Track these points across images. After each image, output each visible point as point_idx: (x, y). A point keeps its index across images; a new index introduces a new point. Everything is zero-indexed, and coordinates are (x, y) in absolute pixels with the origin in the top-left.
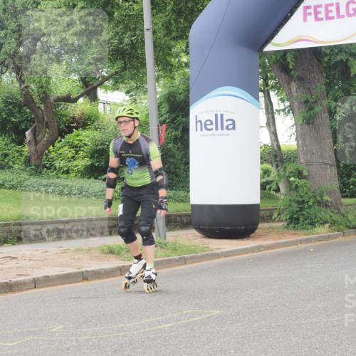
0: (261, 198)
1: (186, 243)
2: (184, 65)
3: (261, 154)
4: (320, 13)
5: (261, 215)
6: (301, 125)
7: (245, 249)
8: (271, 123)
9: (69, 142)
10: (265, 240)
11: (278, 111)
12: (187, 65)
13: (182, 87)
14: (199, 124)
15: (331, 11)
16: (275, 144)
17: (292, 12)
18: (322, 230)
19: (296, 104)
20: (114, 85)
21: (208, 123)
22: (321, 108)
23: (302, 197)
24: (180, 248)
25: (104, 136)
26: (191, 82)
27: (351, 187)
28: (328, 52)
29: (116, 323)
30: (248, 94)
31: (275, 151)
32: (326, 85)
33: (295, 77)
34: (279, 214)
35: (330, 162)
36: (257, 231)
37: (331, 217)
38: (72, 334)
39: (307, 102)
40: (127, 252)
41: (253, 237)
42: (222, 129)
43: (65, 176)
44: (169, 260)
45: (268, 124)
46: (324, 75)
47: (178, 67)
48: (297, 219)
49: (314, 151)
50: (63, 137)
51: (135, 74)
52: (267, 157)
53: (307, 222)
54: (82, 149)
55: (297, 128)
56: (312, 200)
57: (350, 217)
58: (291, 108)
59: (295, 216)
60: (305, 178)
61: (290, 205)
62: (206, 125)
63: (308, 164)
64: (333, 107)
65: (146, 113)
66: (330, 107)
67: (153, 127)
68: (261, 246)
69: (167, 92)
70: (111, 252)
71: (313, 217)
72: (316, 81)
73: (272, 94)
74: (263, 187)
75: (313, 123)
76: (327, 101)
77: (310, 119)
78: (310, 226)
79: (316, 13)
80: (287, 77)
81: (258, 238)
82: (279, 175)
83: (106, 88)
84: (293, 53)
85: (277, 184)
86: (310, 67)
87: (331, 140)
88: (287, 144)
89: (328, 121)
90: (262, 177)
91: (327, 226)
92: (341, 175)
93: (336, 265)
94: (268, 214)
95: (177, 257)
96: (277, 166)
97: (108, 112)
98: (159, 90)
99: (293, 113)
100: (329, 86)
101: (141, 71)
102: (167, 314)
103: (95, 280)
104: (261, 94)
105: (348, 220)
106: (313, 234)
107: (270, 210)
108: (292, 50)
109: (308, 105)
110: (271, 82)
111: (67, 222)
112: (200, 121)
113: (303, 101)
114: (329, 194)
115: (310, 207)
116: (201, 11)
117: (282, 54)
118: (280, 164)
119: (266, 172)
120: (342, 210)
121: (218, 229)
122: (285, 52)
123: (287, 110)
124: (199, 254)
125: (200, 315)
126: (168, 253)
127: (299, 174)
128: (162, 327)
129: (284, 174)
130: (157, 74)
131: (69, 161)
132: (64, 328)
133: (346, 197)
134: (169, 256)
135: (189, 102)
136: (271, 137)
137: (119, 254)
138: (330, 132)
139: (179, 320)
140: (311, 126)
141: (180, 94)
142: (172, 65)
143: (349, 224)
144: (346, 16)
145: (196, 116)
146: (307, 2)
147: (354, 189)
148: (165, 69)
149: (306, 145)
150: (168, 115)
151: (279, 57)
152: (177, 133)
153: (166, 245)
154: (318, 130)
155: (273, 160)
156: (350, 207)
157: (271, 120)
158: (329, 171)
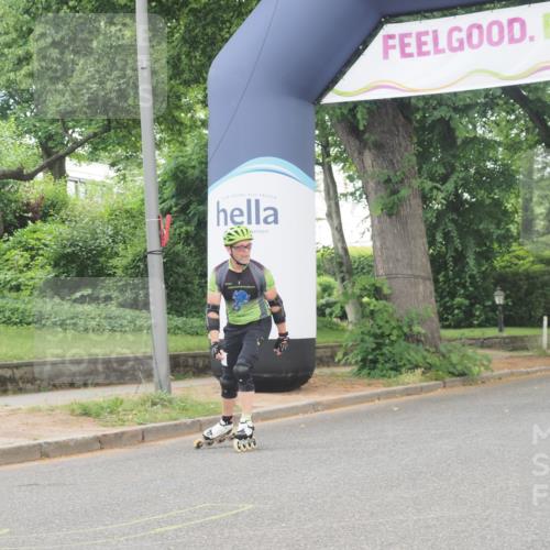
0: (318, 328)
1: (202, 398)
2: (199, 123)
3: (318, 260)
4: (409, 45)
5: (318, 355)
6: (379, 217)
7: (292, 408)
8: (334, 213)
9: (20, 242)
10: (324, 394)
11: (345, 195)
12: (204, 124)
13: (196, 157)
14: (222, 214)
15: (425, 43)
16: (340, 245)
17: (366, 44)
18: (412, 379)
19: (372, 184)
20: (91, 152)
21: (237, 213)
22: (410, 191)
23: (380, 328)
24: (192, 406)
25: (75, 233)
26: (211, 150)
27: (456, 311)
28: (421, 104)
29: (91, 526)
30: (295, 168)
31: (340, 257)
32: (417, 156)
33: (370, 144)
34: (345, 354)
35: (423, 274)
36: (311, 381)
37: (425, 358)
38: (24, 542)
39: (388, 181)
40: (111, 412)
41: (306, 390)
42: (258, 222)
43: (14, 294)
44: (176, 425)
45: (329, 215)
46: (415, 140)
47: (191, 127)
48: (375, 362)
49: (399, 257)
50: (11, 234)
51: (124, 137)
52: (327, 266)
53: (388, 365)
54: (41, 252)
55: (372, 222)
56: (395, 332)
57: (455, 358)
59: (370, 357)
60: (386, 298)
61: (362, 341)
62: (232, 216)
63: (390, 277)
64: (427, 189)
65: (141, 196)
66: (423, 189)
67: (151, 219)
68: (318, 404)
69: (173, 165)
70: (86, 413)
71: (397, 358)
72: (402, 149)
73: (336, 168)
74: (321, 311)
75: (398, 213)
76: (419, 180)
77: (392, 208)
78: (393, 373)
79: (403, 46)
80: (358, 143)
81: (313, 391)
82: (345, 294)
83: (80, 158)
84: (367, 106)
85: (342, 307)
86: (393, 128)
87: (425, 240)
88: (358, 245)
89: (420, 211)
90: (320, 297)
91: (419, 371)
92: (440, 295)
93: (433, 432)
94: (329, 354)
95: (189, 421)
96: (343, 280)
97: (82, 195)
98: (162, 161)
99: (367, 198)
100: (423, 157)
101: (133, 132)
102: (171, 510)
103: (61, 456)
104: (318, 169)
105: (452, 364)
106: (398, 384)
107: (332, 347)
108: (366, 102)
109: (390, 186)
110: (333, 151)
111: (17, 366)
112: (224, 211)
113: (382, 181)
114: (422, 322)
115: (392, 343)
116: (227, 40)
117: (352, 106)
118: (347, 277)
119: (326, 289)
120: (442, 348)
122: (355, 105)
123: (358, 193)
125: (223, 511)
126: (174, 414)
127: (377, 293)
128: (163, 529)
129: (353, 293)
130: (158, 136)
131: (21, 271)
132: (10, 533)
133: (448, 327)
134: (176, 419)
135: (206, 180)
136: (333, 235)
137: (98, 415)
138: (423, 227)
139: (190, 520)
140: (394, 217)
141: (194, 167)
142: (182, 124)
143: (451, 370)
144: (447, 51)
145: (218, 203)
146: (389, 29)
147: (461, 315)
148: (170, 129)
149: (386, 248)
150: (174, 200)
151: (346, 112)
152: (189, 228)
153: (170, 402)
154: (404, 224)
155: (336, 270)
156: (453, 343)
157: (334, 209)
158: (421, 288)
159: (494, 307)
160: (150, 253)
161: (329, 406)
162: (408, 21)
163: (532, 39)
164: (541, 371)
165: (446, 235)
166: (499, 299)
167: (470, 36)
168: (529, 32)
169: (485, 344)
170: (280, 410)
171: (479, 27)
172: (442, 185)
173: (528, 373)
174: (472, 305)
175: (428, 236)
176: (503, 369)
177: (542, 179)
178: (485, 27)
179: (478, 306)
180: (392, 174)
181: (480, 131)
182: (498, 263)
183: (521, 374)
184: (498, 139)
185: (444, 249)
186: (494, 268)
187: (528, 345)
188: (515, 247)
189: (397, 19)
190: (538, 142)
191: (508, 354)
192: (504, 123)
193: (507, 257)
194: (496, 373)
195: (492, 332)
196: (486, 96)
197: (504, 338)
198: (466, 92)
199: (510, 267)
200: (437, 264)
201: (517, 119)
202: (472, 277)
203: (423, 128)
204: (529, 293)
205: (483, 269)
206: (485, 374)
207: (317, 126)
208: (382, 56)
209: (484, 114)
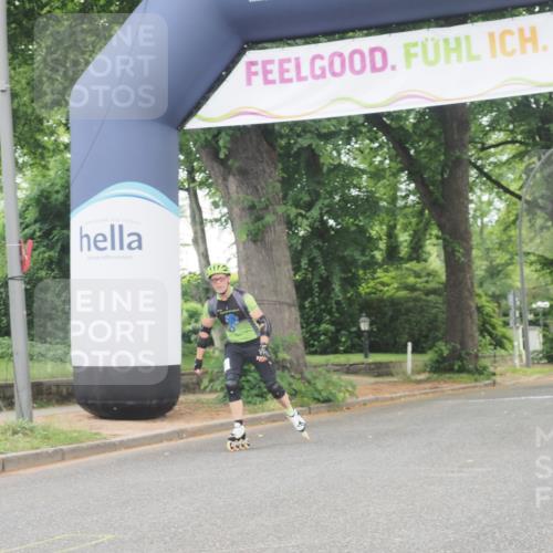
0: (184, 355)
1: (65, 426)
2: (62, 147)
3: (183, 286)
4: (271, 72)
5: (183, 382)
6: (244, 243)
7: (157, 436)
8: (200, 239)
10: (189, 422)
11: (211, 221)
12: (67, 147)
13: (59, 182)
14: (85, 240)
15: (288, 71)
17: (229, 69)
18: (277, 405)
19: (236, 210)
21: (100, 238)
22: (275, 217)
24: (54, 434)
26: (72, 175)
27: (322, 338)
28: (286, 131)
30: (162, 195)
31: (206, 283)
32: (282, 182)
33: (234, 170)
34: (211, 381)
35: (288, 301)
36: (176, 408)
37: (290, 384)
39: (252, 207)
41: (171, 417)
42: (122, 248)
44: (37, 454)
45: (195, 241)
46: (280, 166)
47: (54, 151)
49: (264, 283)
52: (194, 292)
53: (254, 392)
55: (238, 253)
57: (320, 385)
58: (230, 218)
62: (95, 241)
64: (292, 216)
65: (2, 221)
66: (288, 216)
67: (12, 244)
68: (183, 431)
69: (36, 191)
72: (266, 175)
73: (202, 193)
74: (186, 337)
75: (263, 240)
76: (284, 207)
77: (257, 234)
78: (259, 399)
79: (266, 72)
80: (222, 169)
81: (178, 418)
84: (231, 132)
86: (257, 155)
87: (290, 266)
89: (286, 238)
90: (184, 323)
92: (306, 320)
93: (297, 459)
94: (194, 380)
95: (51, 450)
98: (25, 185)
99: (232, 224)
100: (287, 183)
102: (29, 542)
105: (317, 390)
106: (263, 411)
108: (230, 128)
109: (255, 213)
110: (199, 177)
112: (87, 236)
113: (247, 207)
114: (288, 349)
117: (216, 132)
119: (193, 315)
120: (308, 375)
121: (115, 405)
122: (220, 130)
123: (223, 219)
124: (84, 445)
125: (82, 542)
126: (35, 443)
130: (20, 161)
133: (315, 353)
134: (37, 448)
135: (69, 205)
136: (200, 261)
138: (288, 253)
140: (259, 243)
141: (57, 192)
142: (44, 148)
143: (317, 396)
144: (309, 78)
145: (81, 228)
146: (251, 55)
147: (327, 341)
148: (32, 153)
149: (252, 275)
150: (38, 225)
151: (209, 138)
152: (52, 253)
153: (32, 430)
154: (269, 250)
155: (203, 295)
156: (320, 369)
157: (199, 234)
158: (287, 315)
159: (360, 333)
160: (11, 278)
161: (194, 433)
162: (272, 48)
163: (393, 68)
164: (405, 396)
165: (312, 262)
166: (364, 326)
167: (331, 64)
168: (391, 61)
169: (351, 370)
170: (145, 438)
171: (341, 55)
172: (307, 211)
173: (392, 399)
174: (338, 331)
175: (293, 263)
176: (366, 395)
177: (405, 206)
178: (347, 55)
179: (343, 332)
180: (256, 200)
181: (344, 158)
182: (364, 289)
183: (386, 399)
184: (362, 166)
185: (309, 276)
186: (359, 295)
187: (393, 371)
188: (380, 273)
189: (260, 45)
190: (402, 170)
191: (373, 380)
192: (367, 151)
193: (372, 284)
194: (360, 399)
195: (357, 358)
196: (350, 124)
197: (370, 364)
198: (329, 119)
199: (375, 293)
200: (303, 289)
201: (381, 146)
202: (338, 303)
203: (288, 155)
204: (393, 319)
205: (349, 295)
206: (349, 400)
207: (181, 151)
208: (245, 82)
209: (348, 142)
